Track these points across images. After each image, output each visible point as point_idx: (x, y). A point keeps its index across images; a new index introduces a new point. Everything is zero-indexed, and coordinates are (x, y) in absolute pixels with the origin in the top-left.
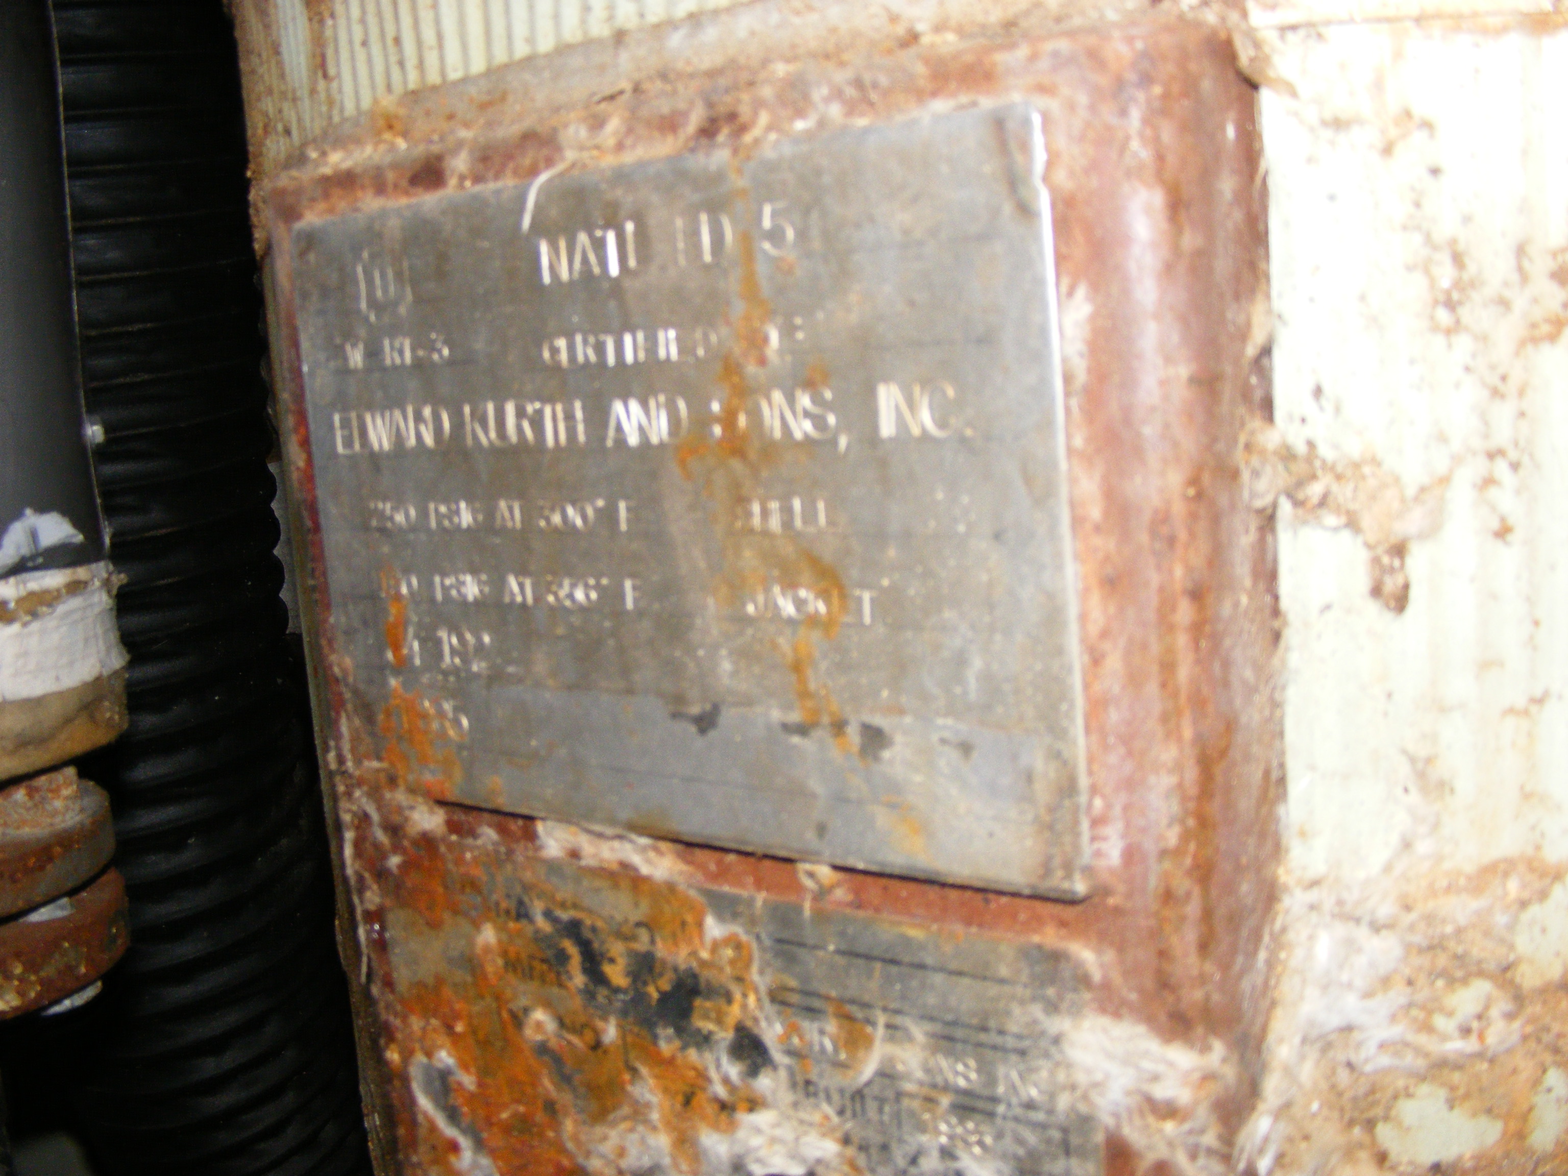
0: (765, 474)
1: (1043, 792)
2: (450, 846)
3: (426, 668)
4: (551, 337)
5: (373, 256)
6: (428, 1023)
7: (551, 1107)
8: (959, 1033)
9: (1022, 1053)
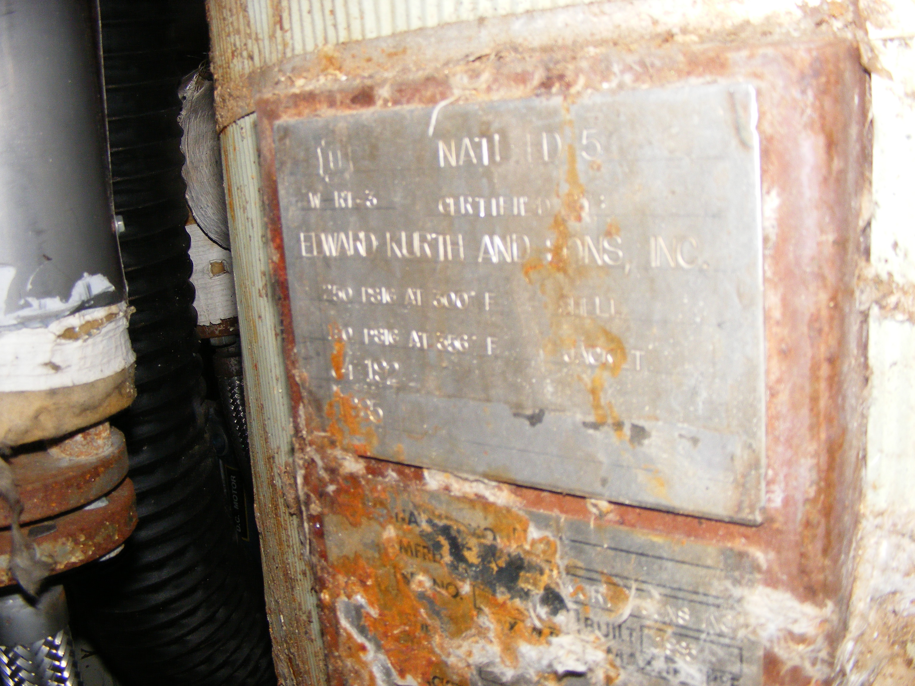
0: (578, 283)
1: (739, 466)
2: (368, 481)
3: (357, 380)
4: (443, 198)
5: (327, 143)
6: (349, 579)
7: (425, 627)
8: (680, 594)
9: (718, 606)
